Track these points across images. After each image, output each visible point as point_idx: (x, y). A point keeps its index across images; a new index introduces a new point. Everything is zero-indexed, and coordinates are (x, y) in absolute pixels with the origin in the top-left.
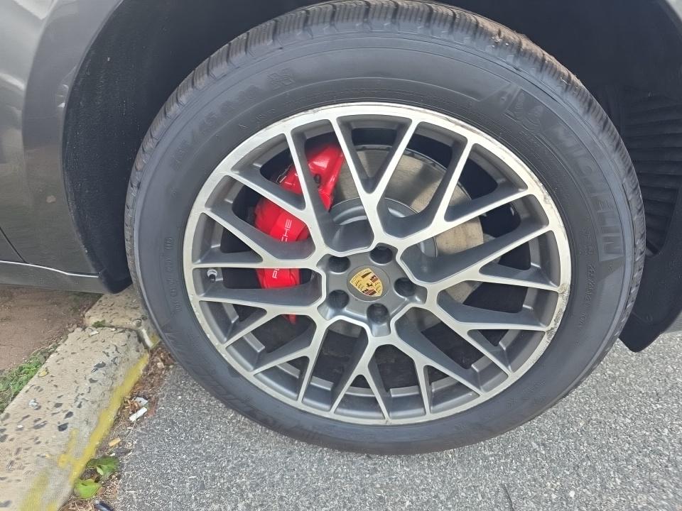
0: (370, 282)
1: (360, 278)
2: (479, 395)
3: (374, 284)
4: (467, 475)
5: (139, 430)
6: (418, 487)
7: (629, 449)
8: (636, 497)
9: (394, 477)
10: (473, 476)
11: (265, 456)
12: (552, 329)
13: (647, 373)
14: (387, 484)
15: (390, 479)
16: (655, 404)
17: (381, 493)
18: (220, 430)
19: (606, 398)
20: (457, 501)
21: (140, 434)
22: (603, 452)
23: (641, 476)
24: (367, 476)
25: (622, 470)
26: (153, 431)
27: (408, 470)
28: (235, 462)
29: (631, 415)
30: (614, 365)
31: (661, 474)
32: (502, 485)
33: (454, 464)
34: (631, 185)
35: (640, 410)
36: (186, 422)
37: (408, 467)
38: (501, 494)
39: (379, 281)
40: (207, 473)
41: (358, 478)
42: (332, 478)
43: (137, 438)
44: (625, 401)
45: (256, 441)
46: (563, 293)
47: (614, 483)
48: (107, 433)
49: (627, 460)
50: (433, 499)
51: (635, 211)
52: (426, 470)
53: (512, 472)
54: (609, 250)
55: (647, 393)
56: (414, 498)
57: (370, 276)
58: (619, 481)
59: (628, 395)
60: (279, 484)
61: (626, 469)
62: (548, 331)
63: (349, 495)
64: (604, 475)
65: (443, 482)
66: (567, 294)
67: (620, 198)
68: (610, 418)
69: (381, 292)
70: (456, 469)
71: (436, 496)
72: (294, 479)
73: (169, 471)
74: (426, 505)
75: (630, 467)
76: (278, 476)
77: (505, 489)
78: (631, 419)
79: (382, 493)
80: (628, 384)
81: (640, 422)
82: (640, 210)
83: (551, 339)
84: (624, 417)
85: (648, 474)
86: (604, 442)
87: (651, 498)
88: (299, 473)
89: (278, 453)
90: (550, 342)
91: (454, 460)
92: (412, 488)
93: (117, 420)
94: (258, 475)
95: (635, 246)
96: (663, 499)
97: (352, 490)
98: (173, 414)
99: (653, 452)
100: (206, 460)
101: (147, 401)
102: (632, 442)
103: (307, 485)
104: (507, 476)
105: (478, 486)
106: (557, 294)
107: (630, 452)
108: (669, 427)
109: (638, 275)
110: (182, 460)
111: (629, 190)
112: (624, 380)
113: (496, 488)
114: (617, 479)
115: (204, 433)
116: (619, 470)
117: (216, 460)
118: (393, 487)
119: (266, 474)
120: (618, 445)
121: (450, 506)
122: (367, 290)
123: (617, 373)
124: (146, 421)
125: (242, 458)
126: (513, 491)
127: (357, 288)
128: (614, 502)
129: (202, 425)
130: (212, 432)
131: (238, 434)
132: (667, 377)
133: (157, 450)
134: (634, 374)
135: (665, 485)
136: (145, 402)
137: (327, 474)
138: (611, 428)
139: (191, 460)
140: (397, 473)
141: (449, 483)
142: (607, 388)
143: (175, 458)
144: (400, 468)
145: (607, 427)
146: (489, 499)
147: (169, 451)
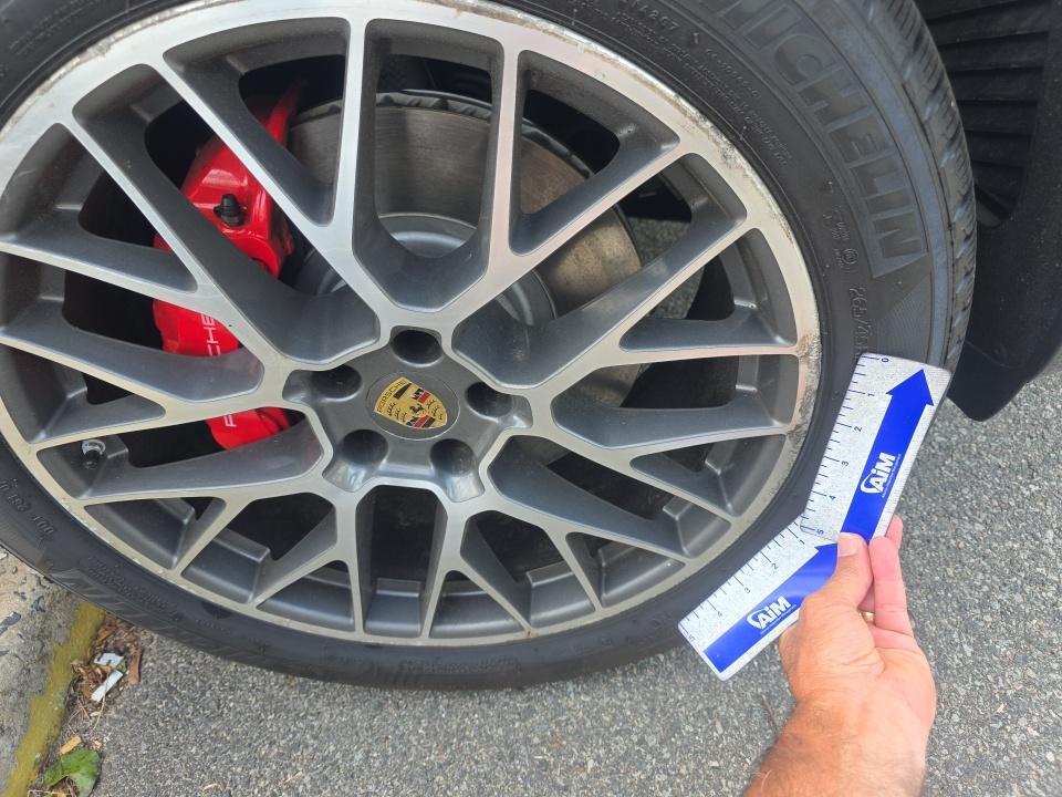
0: (415, 404)
1: (391, 400)
2: (684, 564)
3: (424, 405)
4: (695, 689)
5: (112, 713)
6: (607, 729)
7: (984, 583)
8: (1003, 675)
9: (564, 718)
10: (706, 690)
11: (334, 722)
12: (798, 427)
13: (1009, 426)
14: (553, 733)
15: (558, 724)
16: (1026, 485)
17: (542, 754)
18: (253, 687)
19: (935, 491)
20: (679, 743)
21: (115, 722)
22: (937, 599)
23: (1009, 630)
24: (517, 725)
25: (974, 626)
26: (137, 711)
27: (588, 699)
28: (282, 742)
29: (984, 516)
30: (947, 424)
31: (1045, 621)
32: (757, 697)
33: (670, 673)
34: (924, 82)
35: (1000, 501)
36: (194, 682)
37: (586, 694)
38: (757, 716)
39: (432, 397)
40: (234, 774)
41: (500, 731)
42: (455, 740)
43: (110, 730)
44: (971, 490)
45: (317, 696)
46: (807, 354)
47: (961, 656)
48: (55, 732)
49: (981, 606)
50: (637, 748)
51: (940, 142)
52: (620, 695)
53: (774, 668)
54: (891, 249)
55: (1010, 467)
56: (602, 752)
57: (410, 393)
58: (968, 650)
59: (977, 477)
60: (361, 771)
61: (981, 624)
62: (791, 433)
63: (486, 769)
64: (941, 643)
65: (652, 710)
66: (815, 356)
67: (901, 119)
68: (945, 530)
69: (445, 417)
70: (674, 682)
71: (641, 742)
72: (388, 757)
73: (169, 782)
74: (624, 761)
75: (988, 618)
76: (359, 756)
77: (763, 703)
78: (985, 522)
79: (544, 755)
80: (975, 457)
81: (1001, 527)
82: (953, 140)
83: (800, 445)
84: (972, 521)
85: (1021, 625)
86: (937, 578)
87: (1031, 673)
88: (397, 743)
89: (357, 712)
90: (797, 451)
91: (669, 665)
92: (598, 734)
93: (70, 704)
94: (324, 760)
95: (950, 226)
96: (1053, 670)
97: (492, 758)
98: (169, 673)
99: (1030, 580)
100: (233, 749)
101: (121, 658)
102: (988, 567)
103: (411, 763)
104: (766, 678)
105: (715, 708)
106: (793, 360)
107: (985, 588)
108: (1055, 526)
109: (964, 287)
110: (191, 758)
111: (920, 94)
112: (967, 450)
113: (747, 705)
114: (965, 646)
115: (226, 698)
116: (969, 627)
117: (250, 744)
118: (563, 738)
119: (338, 755)
120: (964, 579)
121: (667, 756)
122: (416, 419)
123: (955, 438)
124: (124, 695)
125: (295, 734)
126: (778, 707)
127: (393, 418)
128: (962, 692)
129: (222, 684)
130: (239, 693)
131: (286, 688)
132: (1046, 428)
133: (144, 746)
134: (985, 434)
135: (1055, 642)
136: (116, 659)
137: (446, 734)
138: (948, 547)
139: (206, 754)
140: (570, 709)
141: (662, 710)
142: (937, 471)
143: (177, 756)
144: (575, 700)
145: (942, 547)
146: (736, 728)
147: (167, 745)
